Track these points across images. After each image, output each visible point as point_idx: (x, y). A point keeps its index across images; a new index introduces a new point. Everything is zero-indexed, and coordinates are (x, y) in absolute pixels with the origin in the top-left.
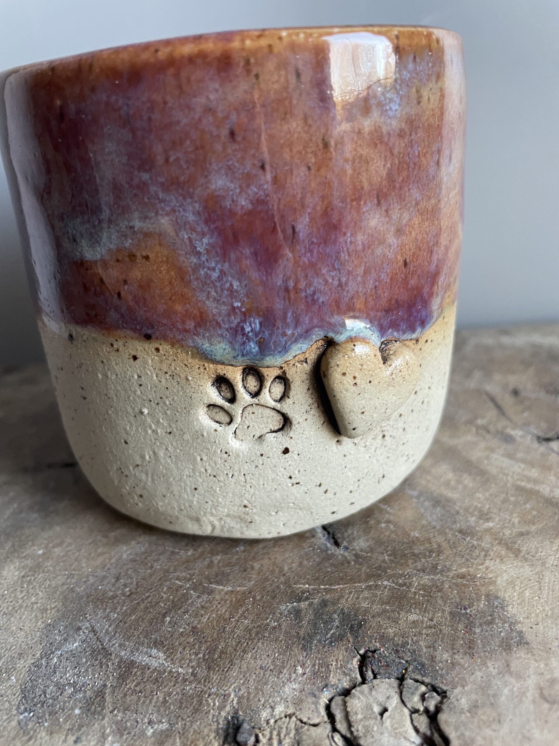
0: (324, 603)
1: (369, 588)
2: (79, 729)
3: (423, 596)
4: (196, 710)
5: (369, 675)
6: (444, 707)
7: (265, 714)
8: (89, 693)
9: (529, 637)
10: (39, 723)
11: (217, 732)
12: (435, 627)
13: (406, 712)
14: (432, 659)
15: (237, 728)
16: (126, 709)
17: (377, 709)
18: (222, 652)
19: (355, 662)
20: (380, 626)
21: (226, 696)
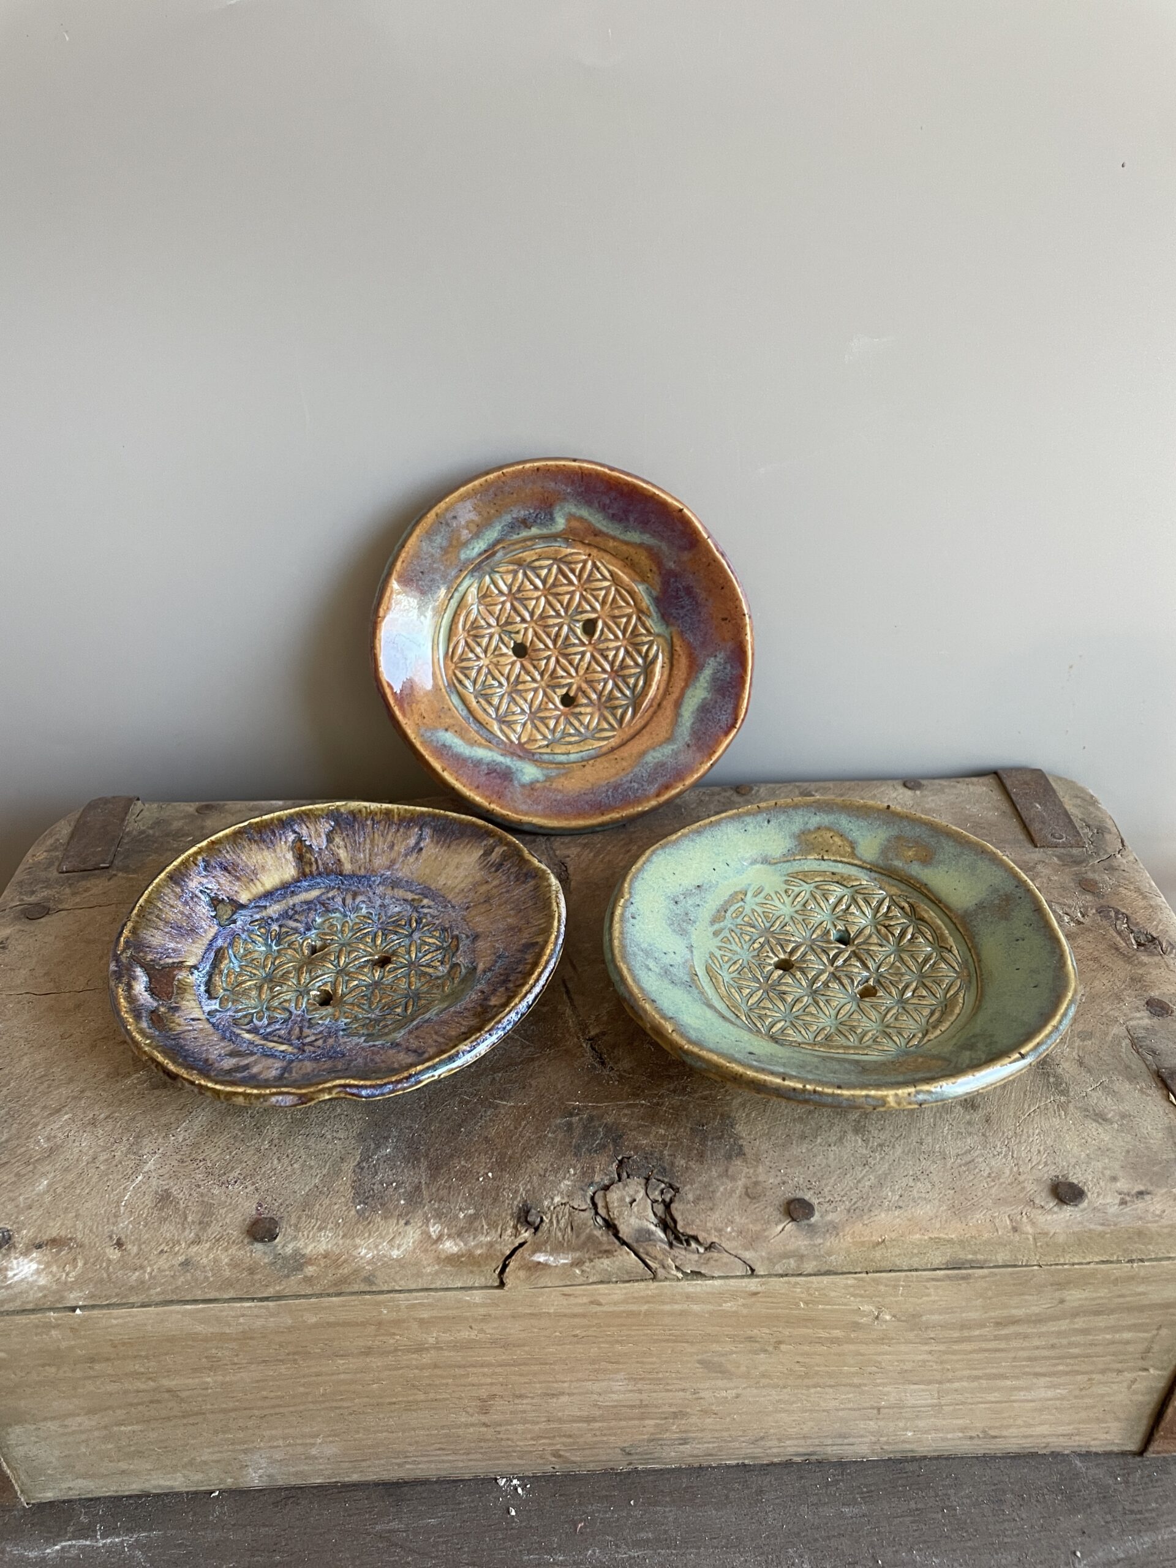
0: (591, 1119)
1: (629, 1106)
2: (407, 1214)
3: (672, 1114)
4: (495, 1200)
5: (625, 1175)
6: (676, 1199)
7: (546, 1203)
8: (409, 1189)
9: (746, 1150)
10: (374, 1210)
11: (512, 1215)
12: (677, 1140)
13: (649, 1202)
14: (672, 1164)
15: (528, 1212)
16: (442, 1199)
17: (628, 1200)
18: (511, 1157)
19: (615, 1166)
20: (636, 1139)
21: (516, 1192)
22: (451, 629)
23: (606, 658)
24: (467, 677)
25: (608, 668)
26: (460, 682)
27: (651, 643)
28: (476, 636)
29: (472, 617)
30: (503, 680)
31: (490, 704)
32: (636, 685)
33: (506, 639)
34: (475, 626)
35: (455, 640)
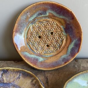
22: (27, 33)
23: (55, 39)
24: (30, 42)
25: (55, 40)
26: (29, 43)
27: (63, 37)
28: (32, 35)
29: (31, 31)
30: (36, 42)
31: (34, 46)
32: (60, 44)
33: (37, 35)
34: (32, 33)
35: (28, 35)
